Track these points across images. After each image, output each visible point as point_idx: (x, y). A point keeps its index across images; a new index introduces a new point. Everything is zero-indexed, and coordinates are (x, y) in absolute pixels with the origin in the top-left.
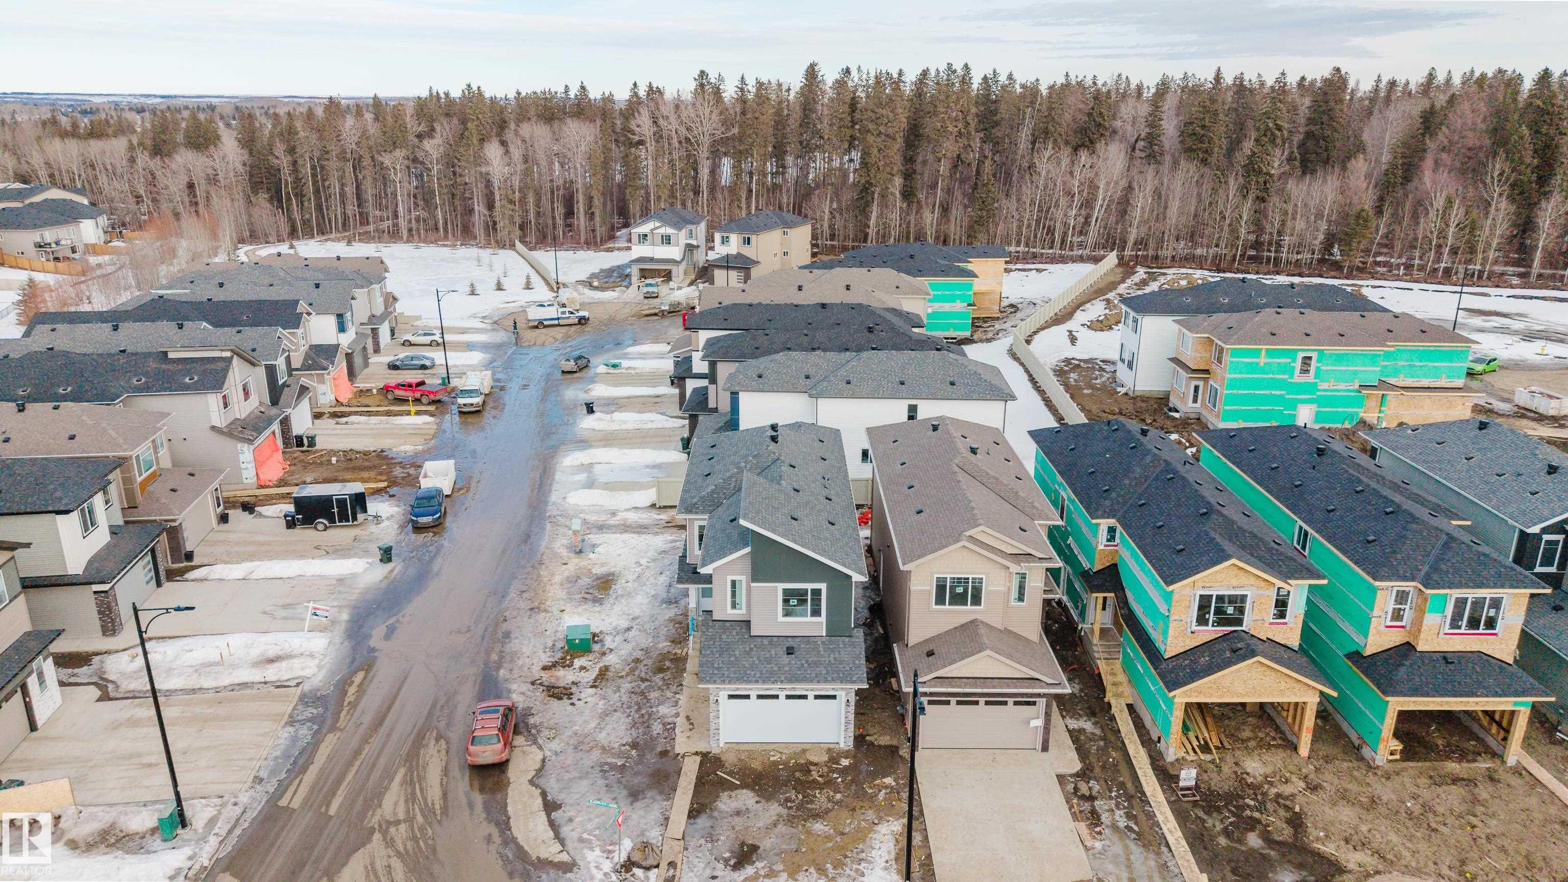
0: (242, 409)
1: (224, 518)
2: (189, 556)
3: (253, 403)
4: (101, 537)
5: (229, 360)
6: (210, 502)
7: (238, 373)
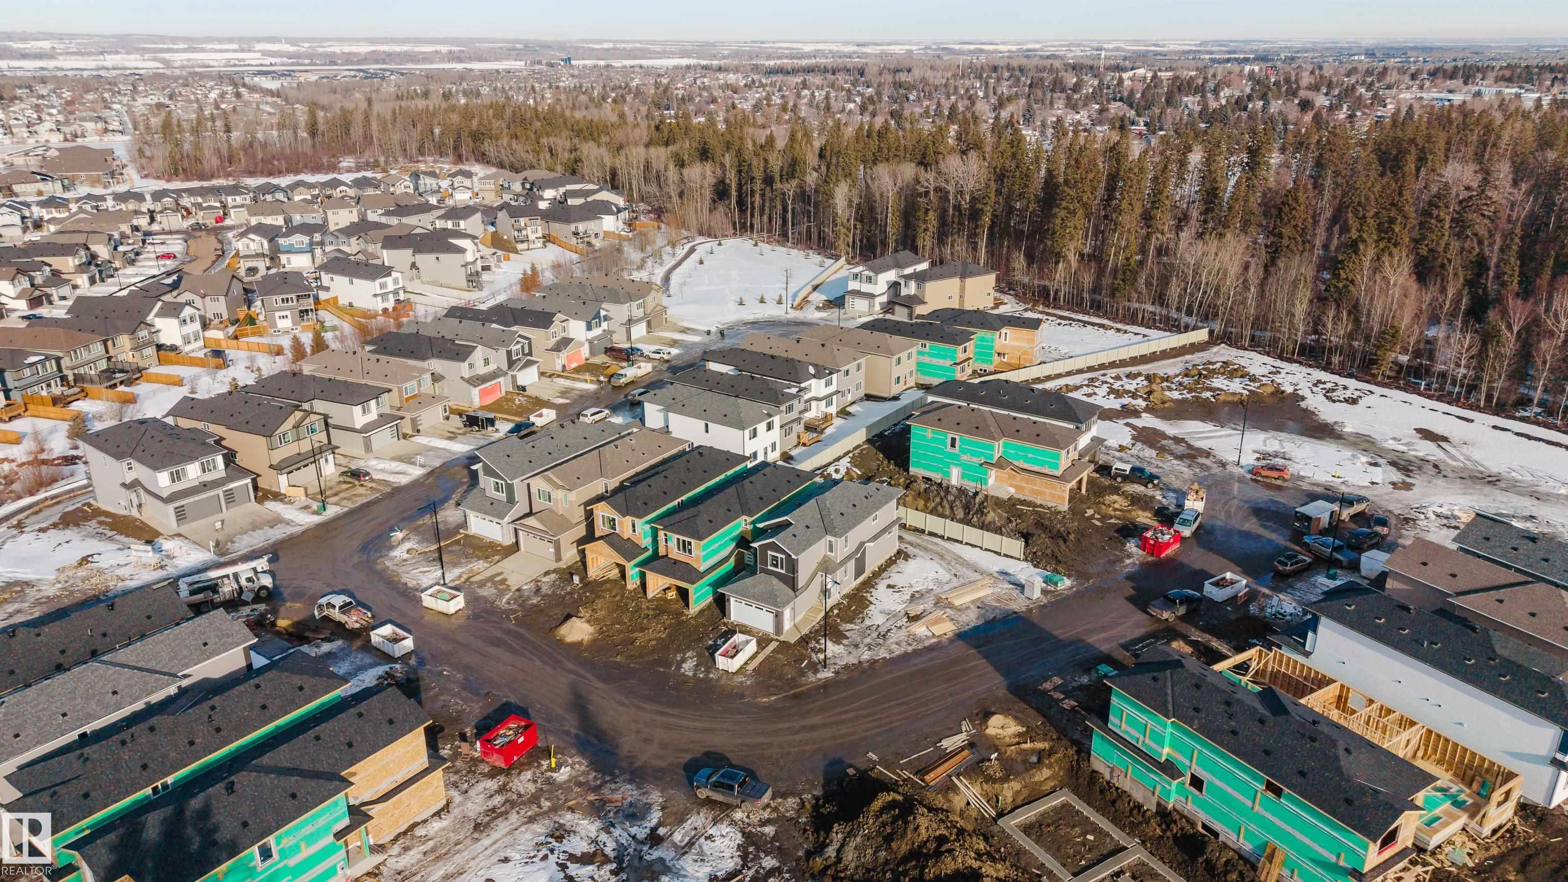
0: (482, 370)
1: (447, 418)
2: (418, 431)
3: (492, 367)
4: (373, 416)
5: (475, 347)
6: (440, 409)
7: (479, 353)
